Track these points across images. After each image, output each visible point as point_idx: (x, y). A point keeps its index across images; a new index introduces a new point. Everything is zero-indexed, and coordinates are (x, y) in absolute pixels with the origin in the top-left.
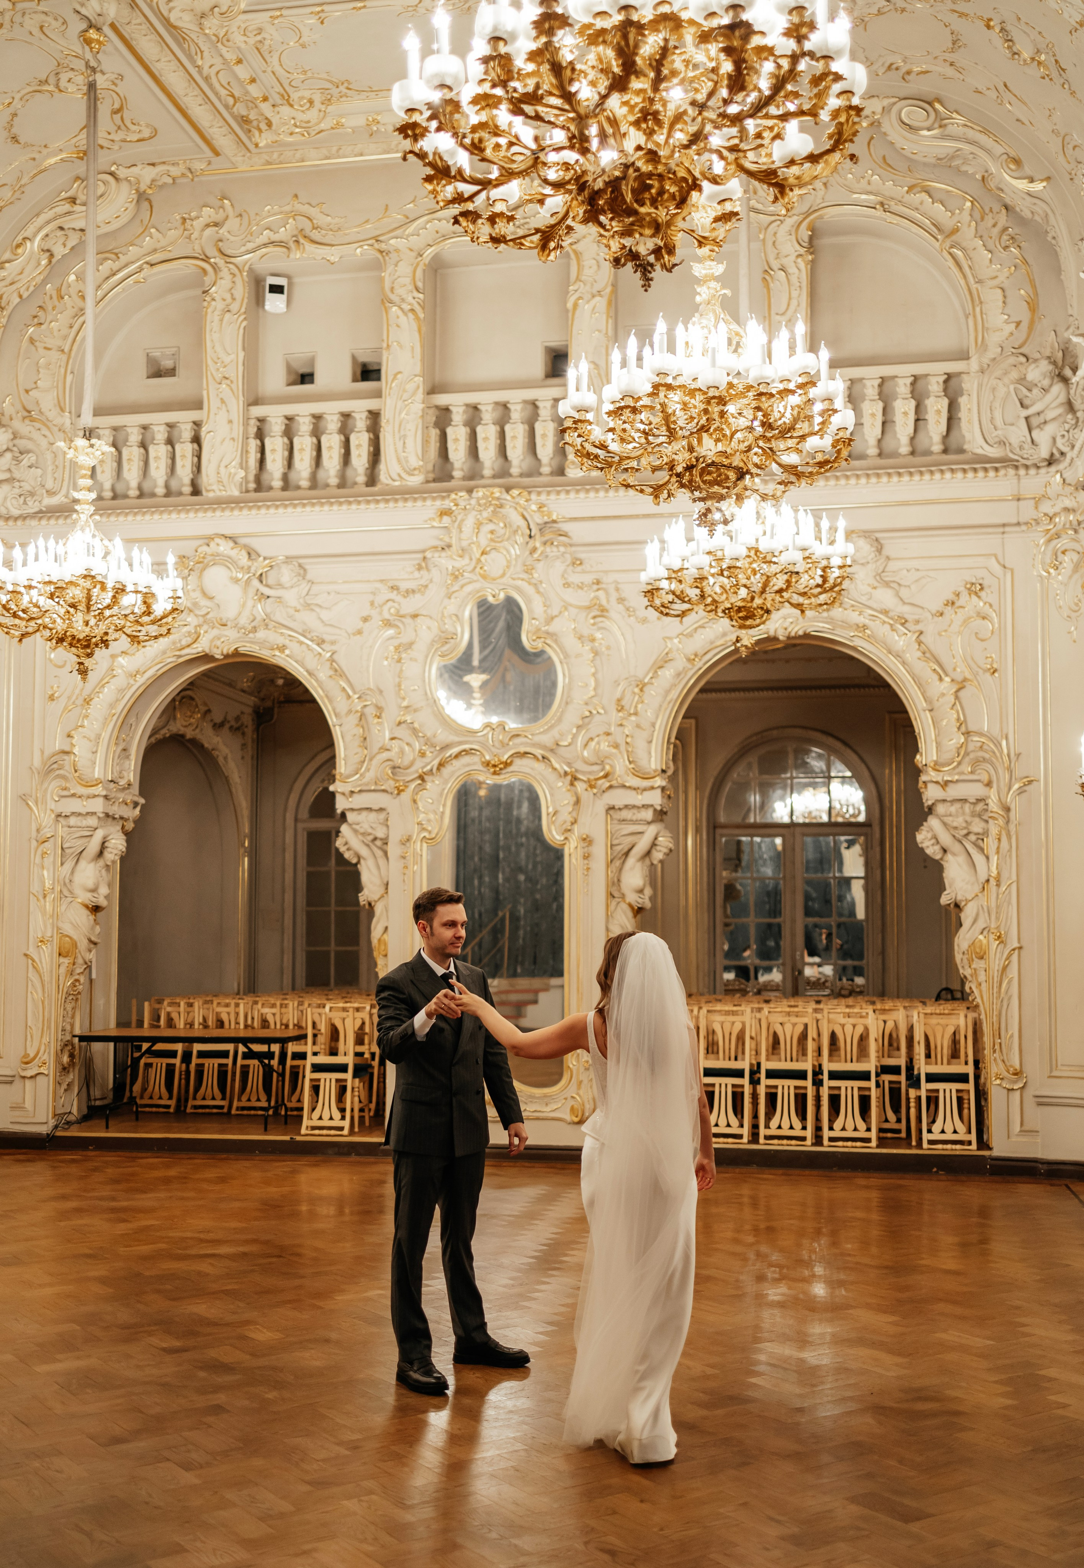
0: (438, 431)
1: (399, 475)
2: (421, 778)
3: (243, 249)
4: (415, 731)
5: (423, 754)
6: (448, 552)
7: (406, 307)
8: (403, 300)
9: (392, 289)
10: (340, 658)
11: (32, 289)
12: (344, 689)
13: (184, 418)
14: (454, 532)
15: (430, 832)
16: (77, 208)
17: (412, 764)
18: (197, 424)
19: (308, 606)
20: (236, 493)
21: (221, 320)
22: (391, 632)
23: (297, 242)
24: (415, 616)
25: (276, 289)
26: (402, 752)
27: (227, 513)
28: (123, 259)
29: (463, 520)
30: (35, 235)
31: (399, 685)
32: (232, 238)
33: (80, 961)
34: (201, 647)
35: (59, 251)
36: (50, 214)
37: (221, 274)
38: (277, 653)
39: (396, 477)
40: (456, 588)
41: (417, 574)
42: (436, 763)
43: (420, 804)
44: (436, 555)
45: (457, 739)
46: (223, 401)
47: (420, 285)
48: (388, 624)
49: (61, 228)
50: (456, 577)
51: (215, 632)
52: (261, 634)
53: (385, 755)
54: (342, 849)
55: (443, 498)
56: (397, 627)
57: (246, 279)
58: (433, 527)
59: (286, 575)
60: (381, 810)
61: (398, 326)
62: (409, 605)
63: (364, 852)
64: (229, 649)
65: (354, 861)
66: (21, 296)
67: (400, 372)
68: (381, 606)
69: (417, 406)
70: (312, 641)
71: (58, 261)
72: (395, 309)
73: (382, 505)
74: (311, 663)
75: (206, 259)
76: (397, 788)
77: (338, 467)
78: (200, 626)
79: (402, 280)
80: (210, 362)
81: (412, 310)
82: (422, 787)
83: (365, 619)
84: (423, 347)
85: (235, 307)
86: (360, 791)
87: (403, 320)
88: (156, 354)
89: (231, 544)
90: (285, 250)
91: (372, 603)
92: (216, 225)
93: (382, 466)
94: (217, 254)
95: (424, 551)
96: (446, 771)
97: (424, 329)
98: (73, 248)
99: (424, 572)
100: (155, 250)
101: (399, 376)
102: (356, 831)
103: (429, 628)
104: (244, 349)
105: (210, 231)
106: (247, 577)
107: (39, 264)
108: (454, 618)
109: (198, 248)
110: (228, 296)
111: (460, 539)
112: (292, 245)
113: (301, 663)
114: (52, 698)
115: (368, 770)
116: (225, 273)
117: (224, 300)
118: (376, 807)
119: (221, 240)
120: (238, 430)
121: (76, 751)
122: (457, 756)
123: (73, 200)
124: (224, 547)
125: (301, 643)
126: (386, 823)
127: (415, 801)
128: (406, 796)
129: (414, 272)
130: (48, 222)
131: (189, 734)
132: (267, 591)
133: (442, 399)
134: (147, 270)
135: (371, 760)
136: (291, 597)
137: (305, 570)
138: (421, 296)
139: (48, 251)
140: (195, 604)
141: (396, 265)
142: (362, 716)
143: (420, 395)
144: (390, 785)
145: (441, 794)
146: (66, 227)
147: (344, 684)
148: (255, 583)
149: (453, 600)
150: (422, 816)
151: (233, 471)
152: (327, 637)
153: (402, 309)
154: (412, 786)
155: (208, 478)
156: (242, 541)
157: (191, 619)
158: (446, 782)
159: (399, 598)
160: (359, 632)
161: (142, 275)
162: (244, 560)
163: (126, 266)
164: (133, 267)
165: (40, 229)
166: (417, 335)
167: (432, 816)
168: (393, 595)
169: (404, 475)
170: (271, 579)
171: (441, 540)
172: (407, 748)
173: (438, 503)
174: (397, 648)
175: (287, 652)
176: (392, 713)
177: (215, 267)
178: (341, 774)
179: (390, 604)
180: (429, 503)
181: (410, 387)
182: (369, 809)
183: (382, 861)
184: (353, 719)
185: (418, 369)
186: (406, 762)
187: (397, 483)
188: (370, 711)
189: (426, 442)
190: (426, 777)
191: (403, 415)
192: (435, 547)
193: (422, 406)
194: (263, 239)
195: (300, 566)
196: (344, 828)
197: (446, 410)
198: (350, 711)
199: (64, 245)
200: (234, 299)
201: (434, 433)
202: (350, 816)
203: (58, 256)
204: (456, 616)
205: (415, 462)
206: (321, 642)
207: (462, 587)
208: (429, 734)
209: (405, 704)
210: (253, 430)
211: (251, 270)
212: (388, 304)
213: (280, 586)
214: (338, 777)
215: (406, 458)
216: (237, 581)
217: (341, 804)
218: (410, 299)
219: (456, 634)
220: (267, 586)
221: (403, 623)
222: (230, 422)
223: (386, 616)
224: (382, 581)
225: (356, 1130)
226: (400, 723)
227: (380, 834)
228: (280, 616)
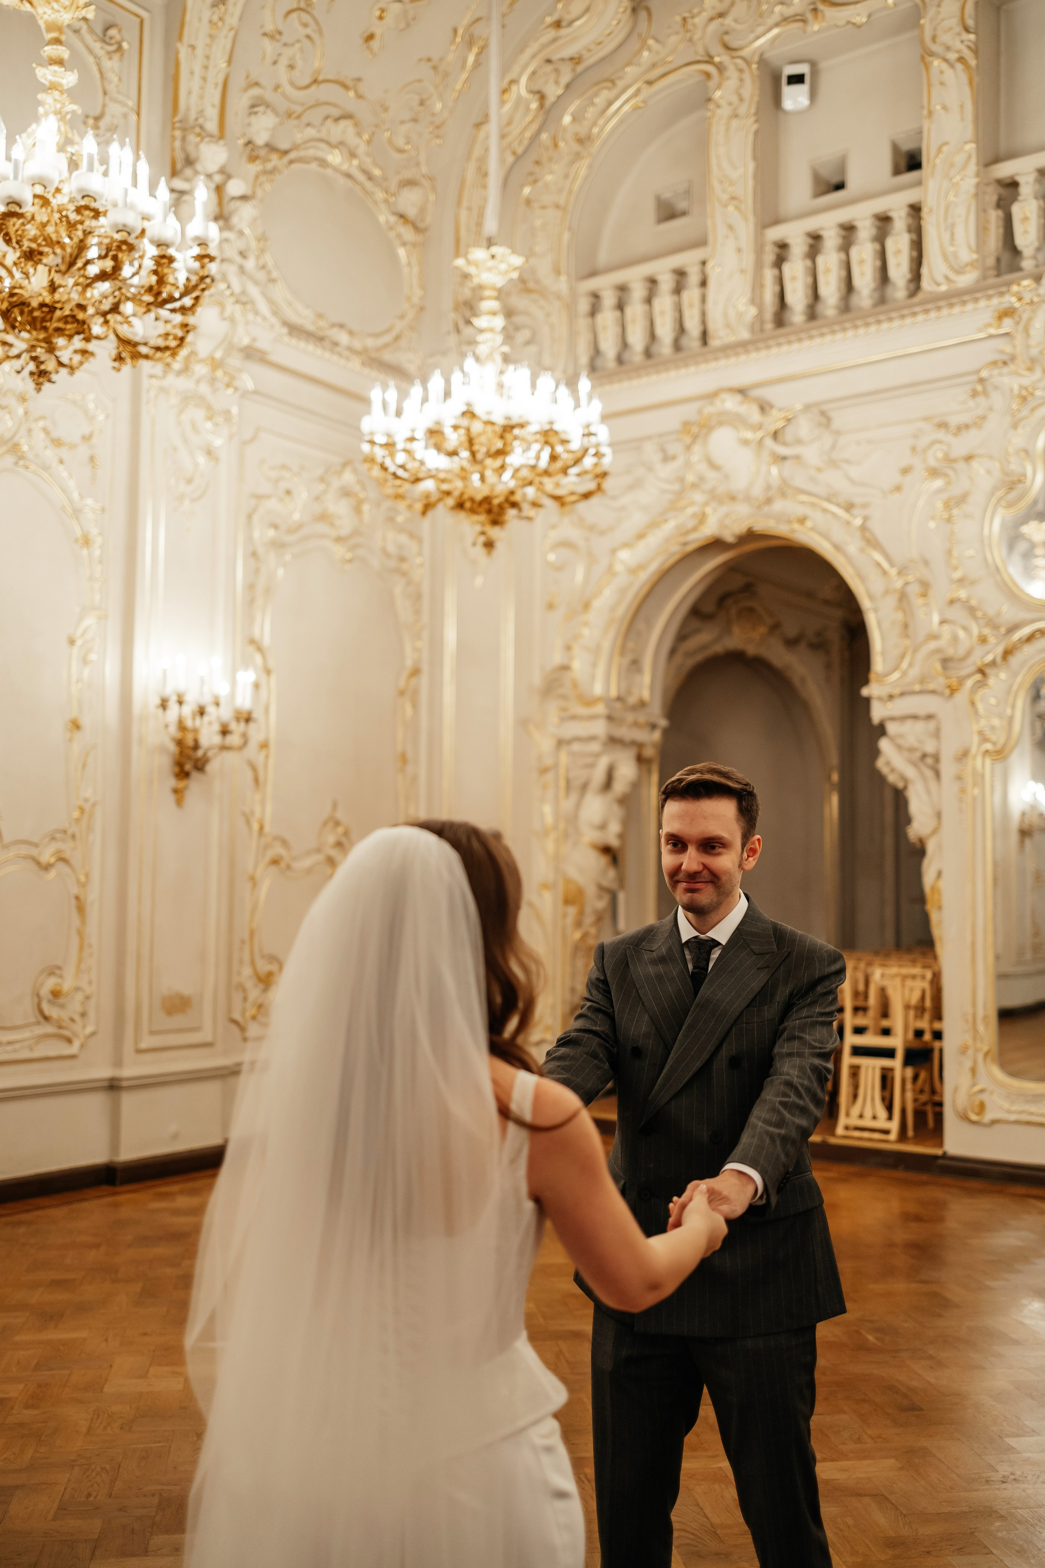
0: (1000, 213)
1: (947, 278)
2: (981, 671)
3: (752, 36)
4: (972, 611)
5: (983, 640)
6: (1012, 367)
7: (952, 56)
8: (948, 49)
9: (934, 39)
10: (875, 526)
11: (526, 142)
12: (879, 565)
13: (688, 260)
14: (1019, 338)
15: (994, 744)
16: (563, 32)
17: (969, 653)
18: (704, 263)
19: (833, 463)
20: (745, 335)
21: (727, 130)
22: (939, 483)
23: (815, 10)
24: (969, 458)
25: (796, 79)
26: (955, 639)
27: (733, 360)
28: (620, 84)
29: (1030, 320)
30: (520, 75)
31: (949, 552)
32: (738, 27)
33: (588, 910)
34: (709, 530)
35: (553, 91)
36: (534, 47)
37: (728, 74)
38: (796, 526)
39: (940, 278)
40: (1025, 412)
41: (971, 403)
42: (1000, 650)
43: (980, 707)
44: (996, 372)
45: (1028, 616)
46: (731, 227)
47: (970, 23)
48: (934, 473)
49: (549, 61)
50: (1024, 399)
51: (724, 510)
52: (779, 506)
53: (933, 645)
54: (885, 770)
55: (1002, 294)
56: (946, 475)
57: (756, 72)
58: (991, 336)
59: (804, 427)
60: (930, 717)
61: (942, 84)
62: (961, 446)
63: (910, 772)
64: (740, 528)
65: (900, 785)
66: (514, 153)
67: (946, 143)
68: (925, 450)
69: (968, 182)
70: (838, 505)
71: (554, 104)
72: (936, 63)
73: (921, 318)
74: (838, 534)
75: (710, 60)
76: (949, 687)
77: (872, 285)
78: (706, 504)
79: (947, 24)
80: (715, 184)
81: (961, 59)
82: (981, 684)
83: (906, 471)
84: (976, 103)
85: (743, 110)
86: (902, 694)
87: (949, 73)
88: (667, 195)
89: (739, 397)
90: (800, 24)
91: (914, 449)
92: (721, 15)
93: (924, 271)
94: (721, 50)
95: (978, 371)
96: (1015, 660)
97: (976, 79)
98: (568, 86)
99: (981, 399)
100: (654, 66)
101: (945, 149)
102: (899, 747)
103: (989, 472)
104: (755, 158)
105: (714, 25)
106: (759, 434)
107: (528, 109)
108: (1022, 454)
109: (701, 50)
110: (735, 99)
111: (1028, 347)
112: (809, 16)
113: (826, 536)
114: (551, 606)
115: (911, 665)
116: (732, 72)
117: (730, 104)
118: (922, 712)
119: (726, 33)
120: (749, 259)
121: (576, 665)
122: (1030, 638)
123: (558, 24)
124: (731, 403)
125: (825, 511)
126: (937, 734)
127: (973, 703)
128: (961, 697)
129: (963, 8)
130: (534, 56)
131: (751, 650)
132: (782, 450)
133: (1005, 170)
134: (647, 91)
135: (916, 650)
136: (811, 454)
137: (829, 420)
138: (972, 37)
139: (539, 92)
140: (702, 479)
141: (939, 6)
142: (903, 596)
143: (972, 167)
144: (939, 683)
145: (1009, 692)
146: (555, 57)
147: (878, 557)
148: (769, 442)
149: (1020, 430)
150: (983, 722)
151: (742, 308)
152: (857, 500)
153: (946, 60)
154: (969, 683)
155: (715, 324)
156: (756, 393)
157: (698, 497)
158: (1015, 675)
159: (949, 438)
160: (898, 488)
161: (640, 98)
162: (755, 415)
163: (624, 91)
164: (630, 92)
165: (525, 67)
166: (967, 90)
167: (996, 722)
168: (941, 435)
169: (952, 276)
170: (789, 435)
171: (1002, 352)
172: (962, 634)
173: (995, 301)
174: (947, 506)
175: (809, 524)
176: (942, 590)
177: (720, 68)
178: (876, 673)
179: (937, 446)
180: (982, 303)
181: (959, 159)
182: (915, 717)
183: (933, 784)
184: (891, 601)
185: (969, 133)
186: (961, 651)
187: (943, 288)
188: (914, 590)
189: (982, 229)
190: (988, 671)
191: (951, 198)
192: (994, 363)
193: (974, 181)
194: (776, 18)
195: (823, 413)
196: (884, 744)
197: (1013, 185)
198: (887, 592)
199: (557, 82)
200: (741, 99)
201: (995, 216)
202: (891, 728)
203: (551, 99)
204: (1026, 451)
205: (966, 255)
206: (849, 507)
207: (1033, 410)
208: (991, 612)
209: (957, 575)
210: (770, 257)
211: (763, 62)
212: (928, 59)
213: (799, 442)
214: (872, 676)
215: (955, 255)
216: (746, 442)
217: (877, 713)
218: (958, 45)
219: (1025, 476)
220: (785, 444)
221: (954, 470)
222: (739, 250)
223: (932, 462)
224: (926, 419)
225: (910, 1133)
226: (952, 602)
227: (930, 747)
228: (800, 480)
